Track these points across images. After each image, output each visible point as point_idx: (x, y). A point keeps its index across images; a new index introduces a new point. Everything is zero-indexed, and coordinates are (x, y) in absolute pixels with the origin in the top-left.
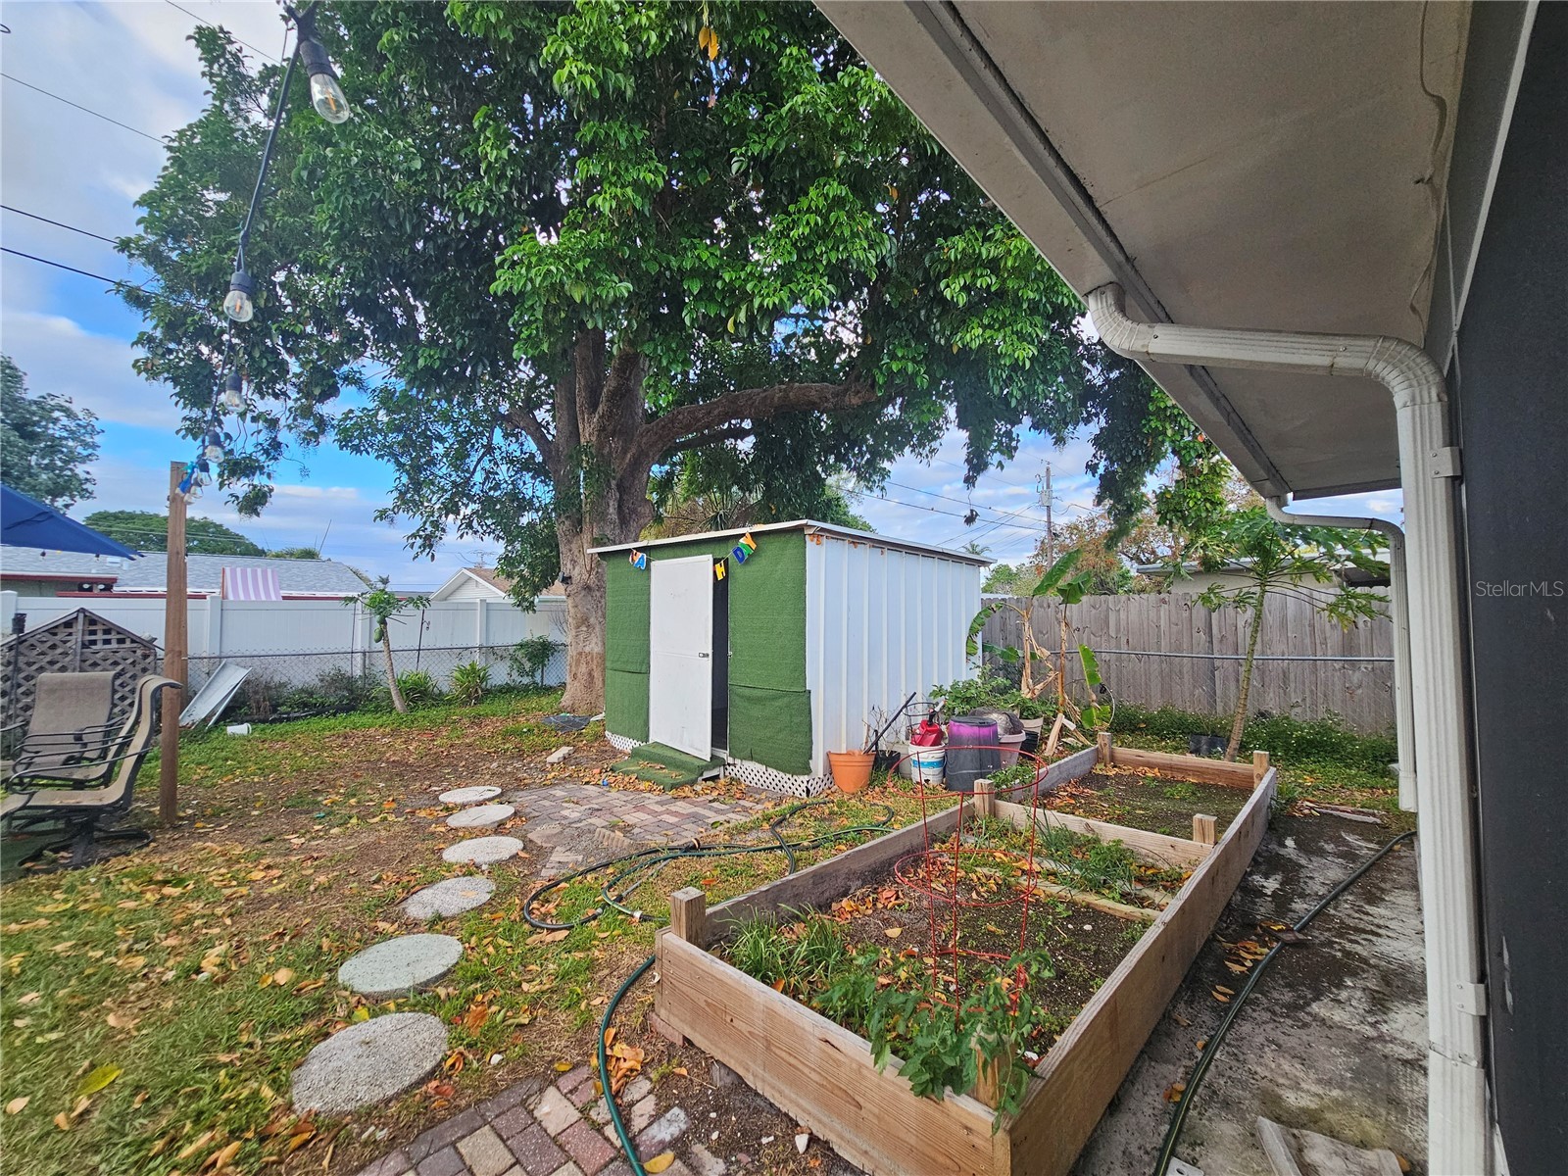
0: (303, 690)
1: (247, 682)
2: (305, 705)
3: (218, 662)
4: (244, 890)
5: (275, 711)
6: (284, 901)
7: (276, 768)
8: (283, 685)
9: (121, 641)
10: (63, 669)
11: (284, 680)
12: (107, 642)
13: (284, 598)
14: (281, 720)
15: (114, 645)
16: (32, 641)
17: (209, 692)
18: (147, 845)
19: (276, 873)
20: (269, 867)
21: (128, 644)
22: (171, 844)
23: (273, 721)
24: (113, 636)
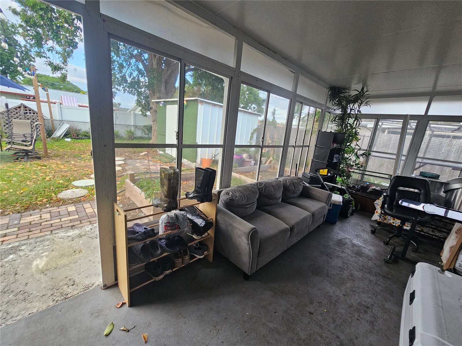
0: (85, 132)
1: (70, 128)
2: (86, 136)
3: (62, 122)
4: (59, 169)
5: (78, 136)
6: (66, 172)
7: (75, 149)
8: (80, 130)
9: (34, 113)
10: (20, 119)
11: (80, 128)
12: (30, 113)
13: (79, 106)
14: (79, 139)
15: (32, 114)
16: (11, 111)
17: (60, 130)
18: (41, 160)
19: (66, 167)
20: (65, 166)
21: (36, 114)
22: (46, 160)
23: (77, 139)
24: (31, 112)
